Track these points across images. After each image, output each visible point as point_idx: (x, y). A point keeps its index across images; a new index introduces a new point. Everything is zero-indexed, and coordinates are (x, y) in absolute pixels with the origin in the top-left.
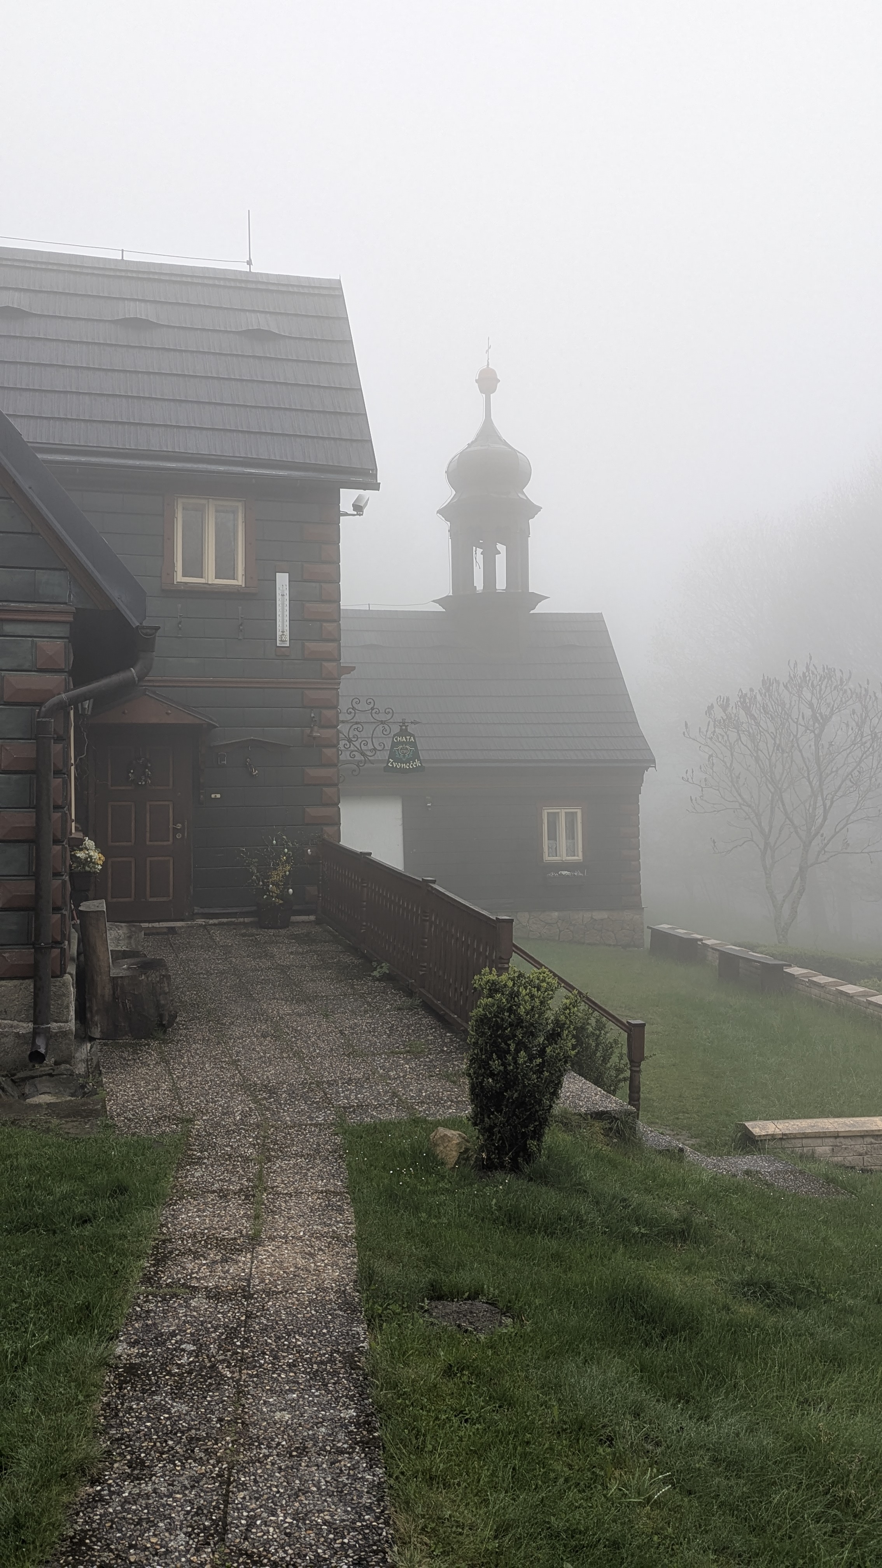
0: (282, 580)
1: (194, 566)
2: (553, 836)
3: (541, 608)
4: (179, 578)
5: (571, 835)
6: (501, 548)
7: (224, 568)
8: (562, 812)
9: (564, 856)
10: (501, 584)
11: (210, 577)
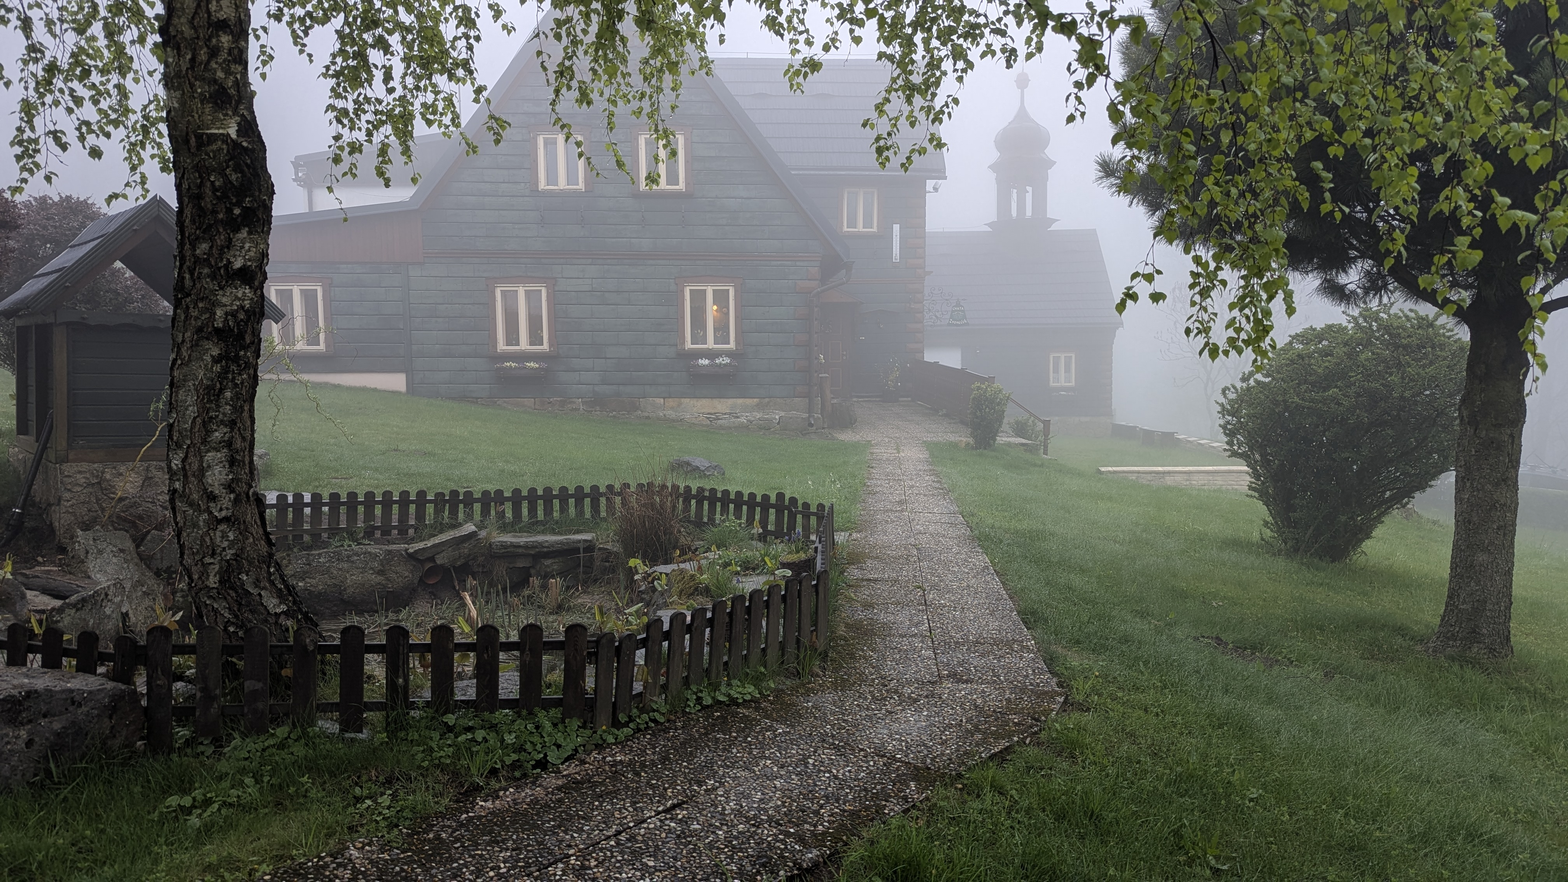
0: (896, 228)
1: (852, 223)
2: (1056, 370)
3: (1054, 227)
4: (845, 229)
5: (1067, 370)
6: (1029, 189)
7: (868, 223)
8: (1063, 356)
9: (1063, 383)
10: (1029, 213)
11: (860, 228)
